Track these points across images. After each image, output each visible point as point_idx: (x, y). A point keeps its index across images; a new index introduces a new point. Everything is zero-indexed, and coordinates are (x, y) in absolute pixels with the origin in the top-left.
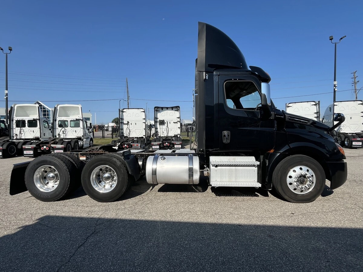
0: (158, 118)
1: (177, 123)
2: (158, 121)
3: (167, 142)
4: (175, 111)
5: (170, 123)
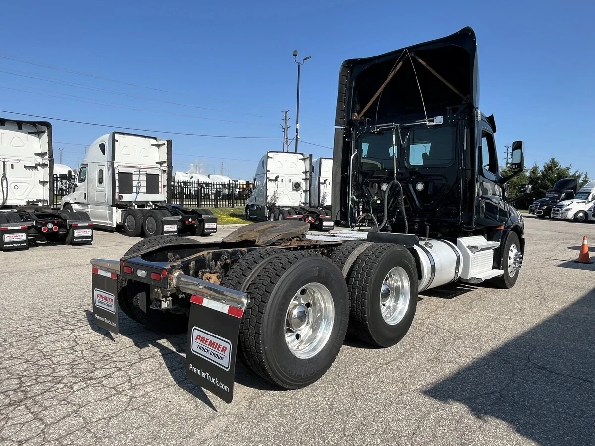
1: (37, 168)
3: (53, 223)
4: (30, 133)
5: (13, 168)
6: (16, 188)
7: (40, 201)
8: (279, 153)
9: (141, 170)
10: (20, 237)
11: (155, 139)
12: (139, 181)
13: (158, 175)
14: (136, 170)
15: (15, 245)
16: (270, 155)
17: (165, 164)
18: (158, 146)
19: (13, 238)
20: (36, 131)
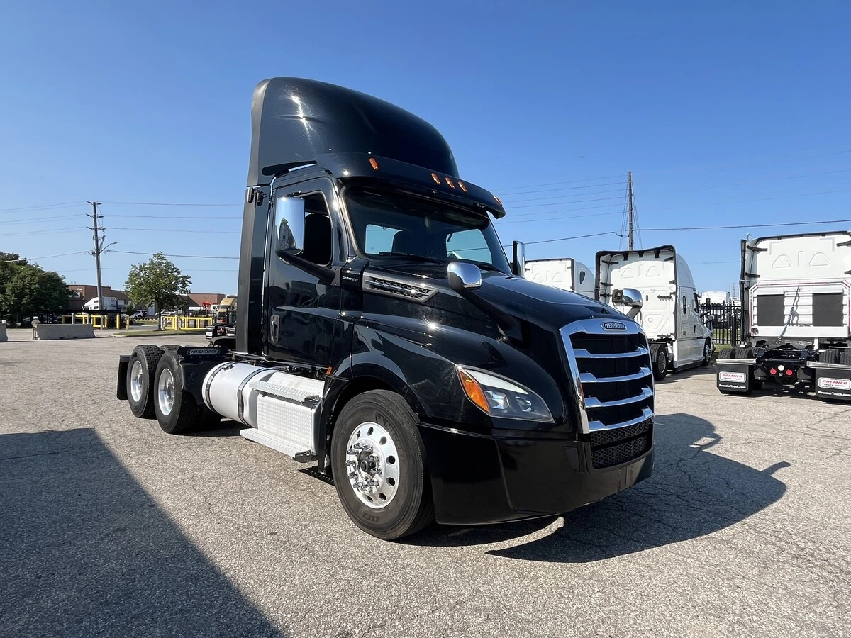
0: (612, 285)
1: (670, 297)
2: (611, 293)
4: (666, 260)
5: (647, 299)
6: (650, 320)
9: (804, 289)
13: (843, 293)
14: (790, 289)
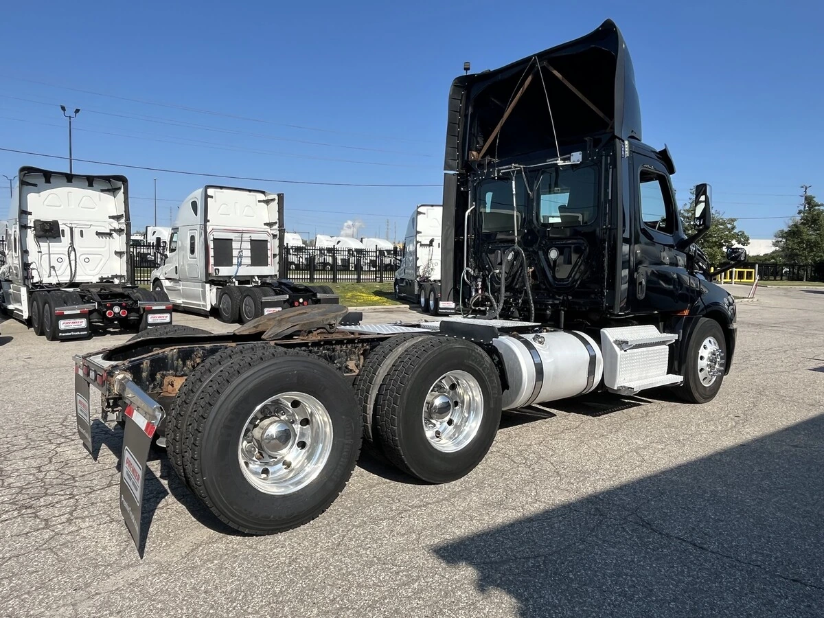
0: (30, 214)
1: (113, 235)
2: (32, 225)
3: (120, 305)
4: (102, 191)
5: (82, 236)
6: (87, 260)
7: (116, 276)
8: (434, 207)
9: (244, 235)
10: (79, 324)
11: (263, 192)
12: (241, 249)
13: (267, 241)
14: (237, 235)
15: (73, 333)
16: (421, 209)
17: (276, 227)
18: (267, 202)
19: (71, 324)
20: (110, 188)
